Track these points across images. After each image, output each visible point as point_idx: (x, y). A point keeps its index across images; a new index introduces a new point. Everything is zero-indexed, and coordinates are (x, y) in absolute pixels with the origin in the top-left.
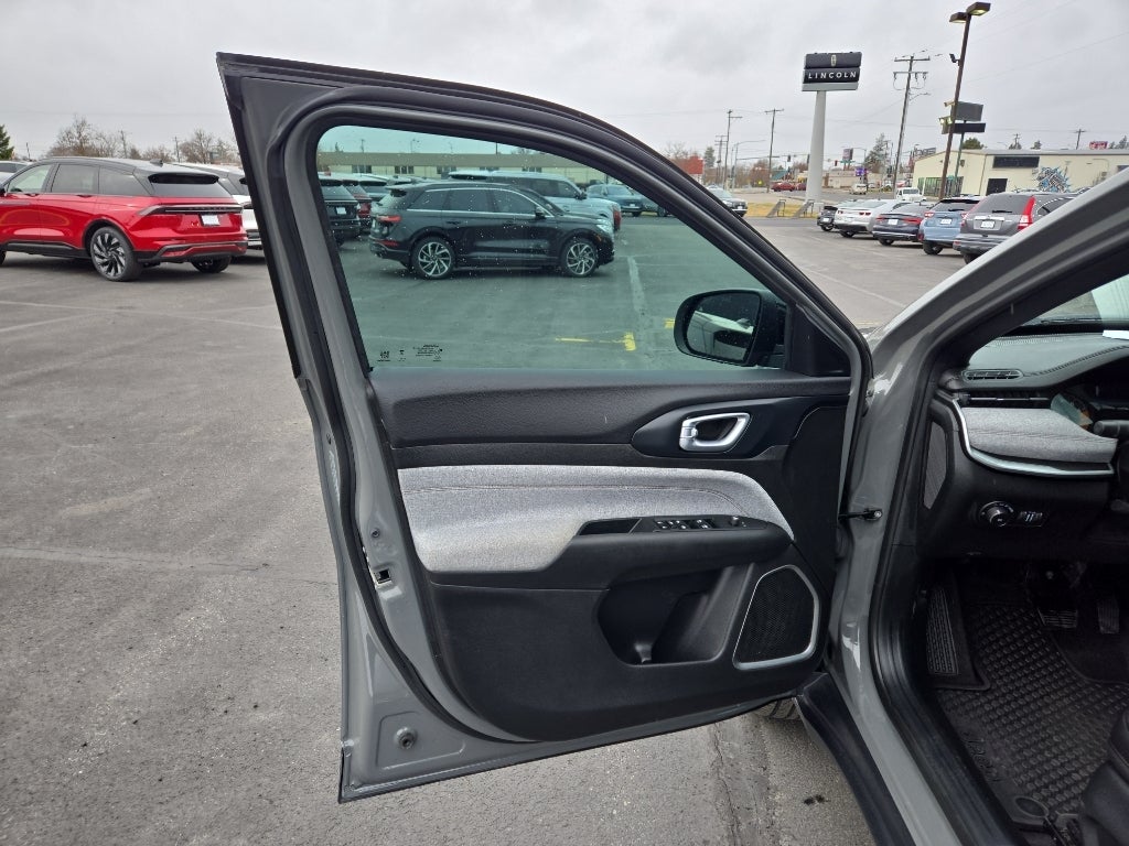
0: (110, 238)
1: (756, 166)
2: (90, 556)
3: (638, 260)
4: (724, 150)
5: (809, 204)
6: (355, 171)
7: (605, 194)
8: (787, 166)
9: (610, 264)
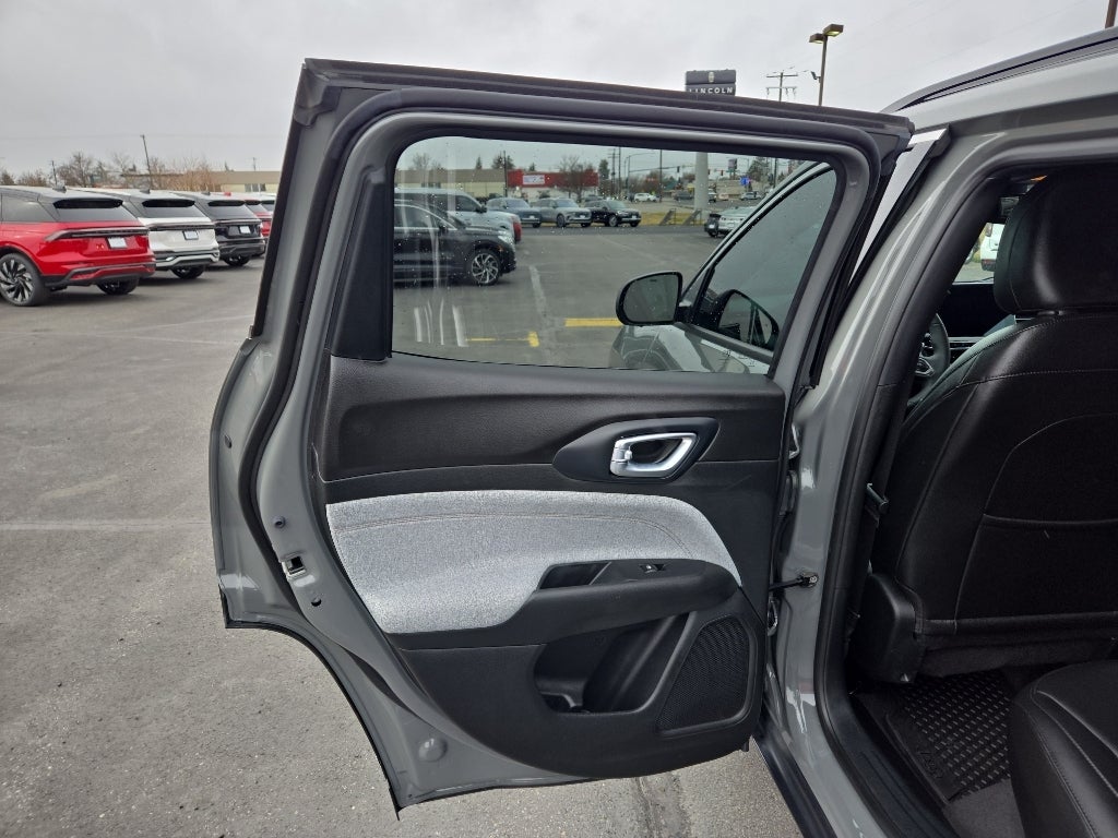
0: (16, 265)
1: (648, 177)
2: (79, 525)
3: (539, 268)
4: (617, 163)
5: (698, 212)
6: (248, 190)
7: (505, 207)
8: (677, 176)
9: (512, 272)
